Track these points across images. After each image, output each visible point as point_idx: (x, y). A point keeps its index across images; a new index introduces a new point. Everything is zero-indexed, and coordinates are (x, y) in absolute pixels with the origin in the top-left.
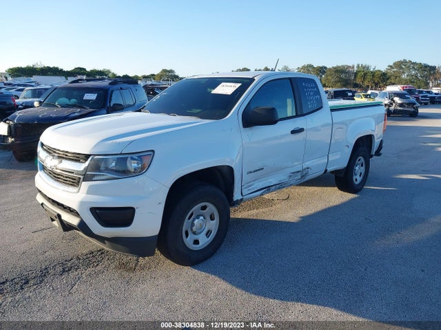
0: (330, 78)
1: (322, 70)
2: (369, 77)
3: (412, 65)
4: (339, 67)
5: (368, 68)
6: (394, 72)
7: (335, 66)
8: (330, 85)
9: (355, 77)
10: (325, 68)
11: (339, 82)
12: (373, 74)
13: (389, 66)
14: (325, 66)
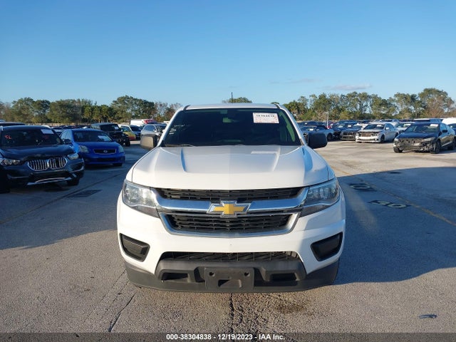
0: (55, 112)
1: (44, 105)
2: (97, 112)
3: (134, 102)
4: (63, 101)
5: (89, 102)
6: (119, 107)
7: (59, 100)
8: (57, 119)
9: (83, 111)
10: (48, 102)
11: (67, 116)
12: (100, 108)
13: (114, 101)
14: (48, 100)
